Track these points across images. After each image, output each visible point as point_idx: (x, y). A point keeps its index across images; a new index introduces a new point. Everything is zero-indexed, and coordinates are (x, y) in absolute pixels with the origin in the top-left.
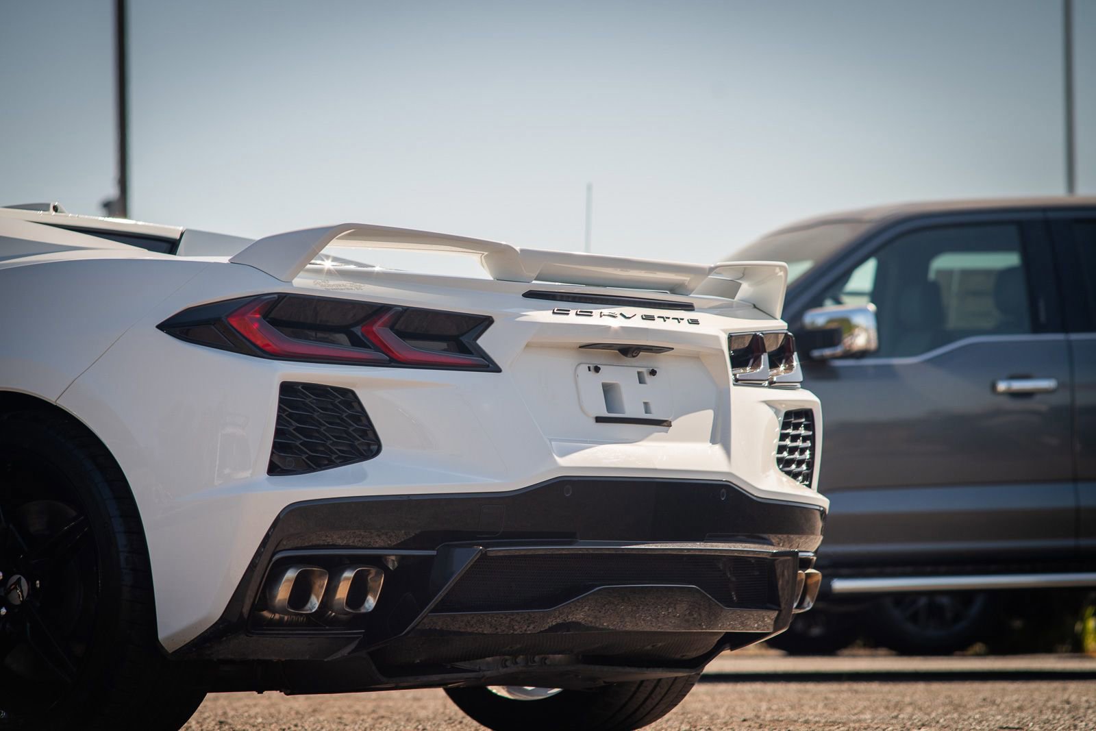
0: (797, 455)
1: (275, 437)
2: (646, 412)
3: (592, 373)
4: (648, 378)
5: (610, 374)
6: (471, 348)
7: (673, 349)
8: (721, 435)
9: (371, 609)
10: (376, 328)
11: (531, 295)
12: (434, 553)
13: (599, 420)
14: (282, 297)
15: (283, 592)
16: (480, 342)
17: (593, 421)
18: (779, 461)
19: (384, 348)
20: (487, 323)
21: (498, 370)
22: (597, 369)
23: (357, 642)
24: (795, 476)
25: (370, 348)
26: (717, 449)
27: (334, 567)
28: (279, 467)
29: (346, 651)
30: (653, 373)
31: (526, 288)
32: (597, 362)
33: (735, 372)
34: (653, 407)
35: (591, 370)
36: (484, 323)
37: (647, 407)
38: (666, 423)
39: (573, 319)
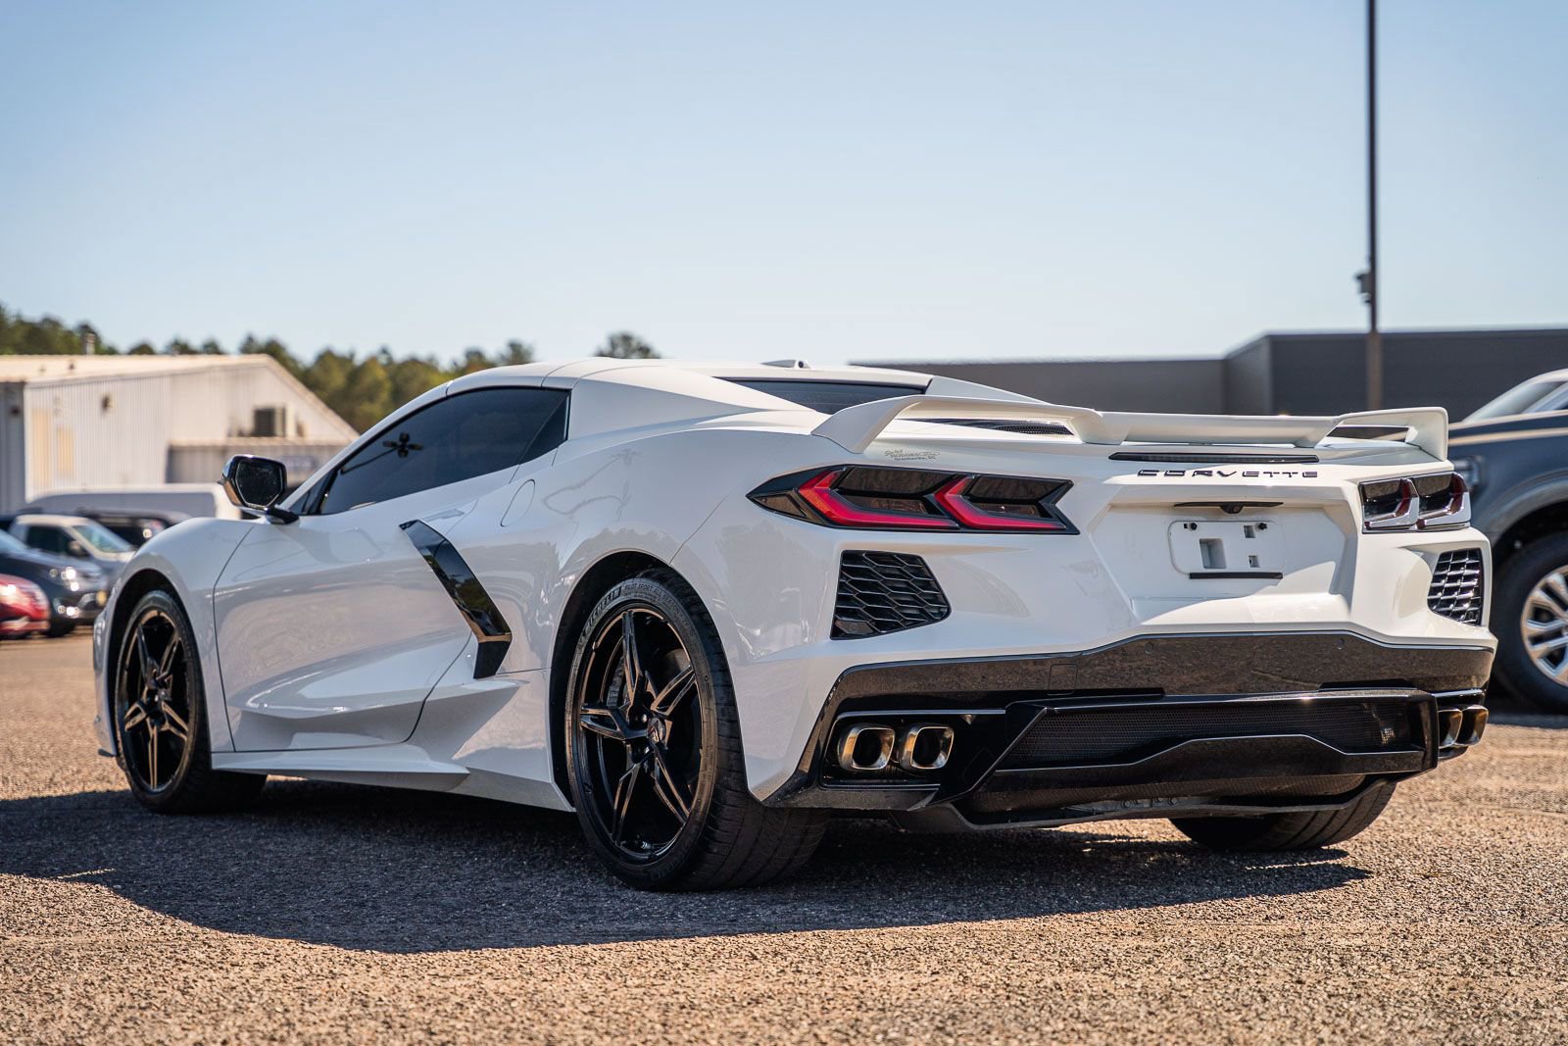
0: (1455, 595)
1: (837, 603)
2: (1254, 566)
3: (1188, 531)
4: (1257, 533)
5: (1208, 530)
6: (1049, 512)
7: (1282, 503)
8: (1343, 585)
9: (943, 764)
10: (948, 495)
11: (1116, 457)
12: (1003, 712)
13: (1193, 576)
14: (851, 468)
15: (848, 749)
16: (1057, 505)
17: (1188, 577)
18: (1431, 603)
19: (954, 515)
20: (1065, 487)
21: (1077, 533)
22: (1194, 527)
23: (933, 794)
24: (1456, 615)
25: (942, 514)
26: (1337, 600)
27: (901, 727)
28: (843, 632)
29: (923, 804)
30: (1262, 527)
31: (1114, 450)
32: (1193, 518)
33: (1367, 520)
34: (1261, 562)
35: (1185, 526)
36: (1062, 487)
37: (1253, 561)
38: (1277, 576)
39: (1160, 479)
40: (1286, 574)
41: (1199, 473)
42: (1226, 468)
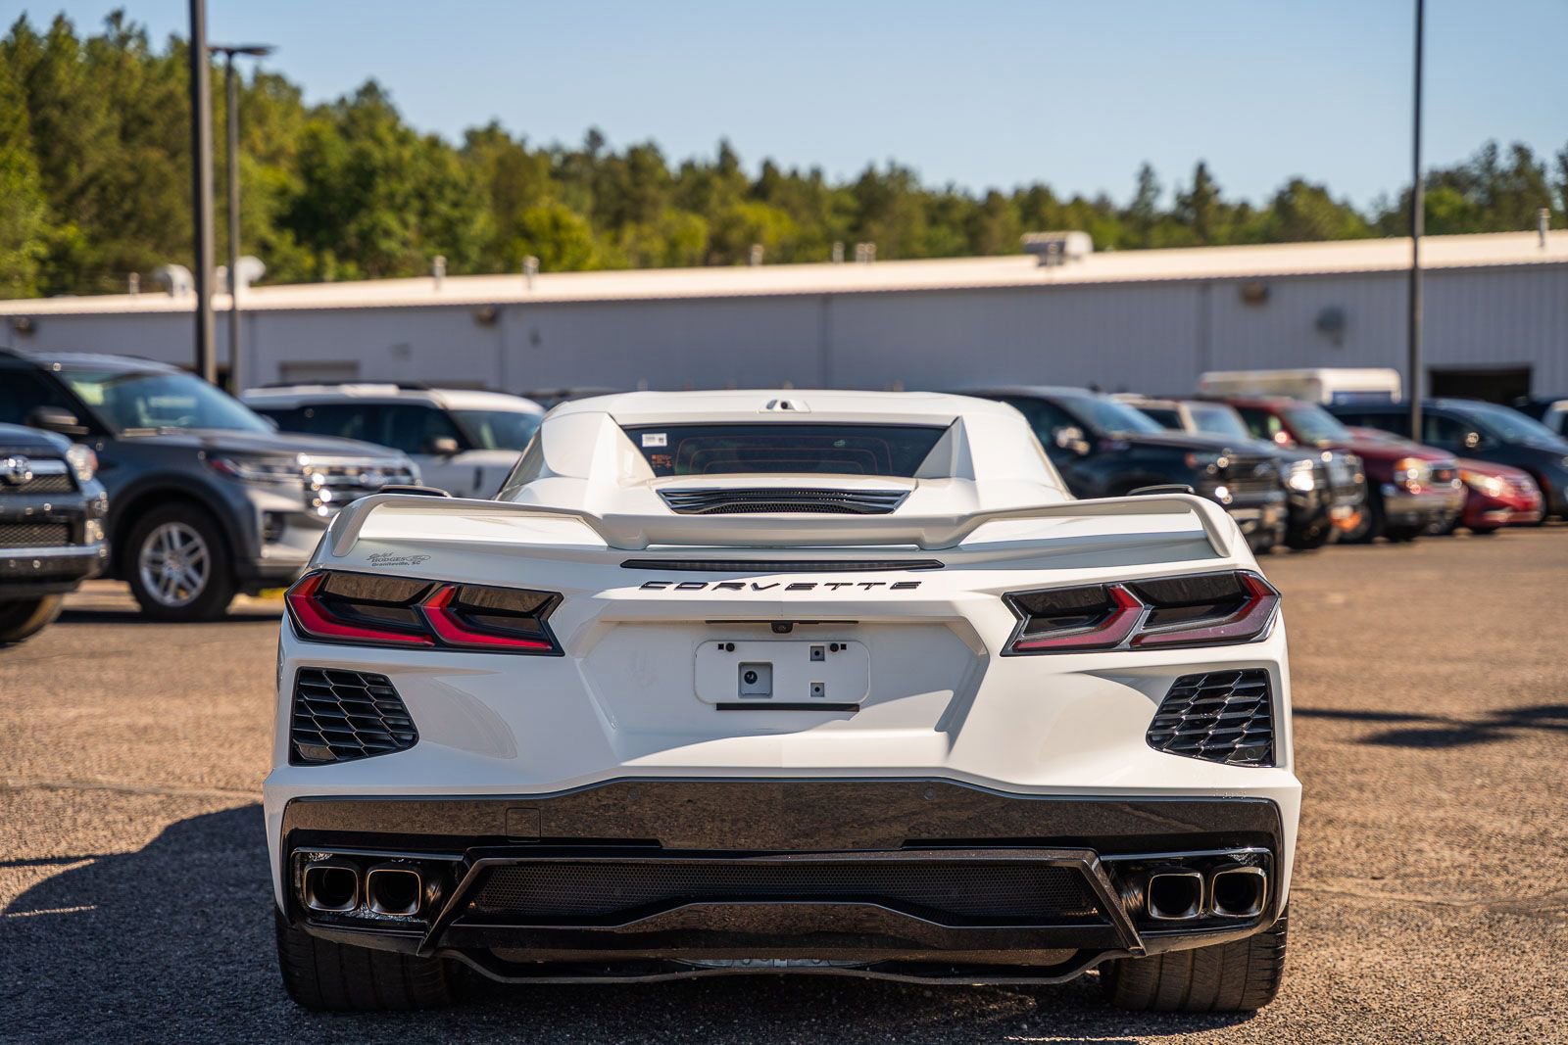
0: (1207, 729)
2: (817, 695)
3: (723, 652)
4: (830, 655)
5: (751, 652)
6: (539, 629)
9: (416, 912)
11: (629, 564)
12: (459, 858)
13: (721, 707)
14: (328, 573)
16: (548, 620)
17: (712, 709)
18: (1155, 740)
19: (431, 631)
20: (557, 601)
21: (563, 653)
22: (733, 647)
26: (941, 737)
28: (303, 757)
30: (834, 648)
31: (629, 556)
32: (731, 639)
33: (1017, 639)
34: (828, 690)
35: (721, 647)
36: (552, 600)
37: (818, 689)
38: (854, 708)
39: (670, 593)
40: (863, 708)
41: (722, 585)
42: (763, 580)
